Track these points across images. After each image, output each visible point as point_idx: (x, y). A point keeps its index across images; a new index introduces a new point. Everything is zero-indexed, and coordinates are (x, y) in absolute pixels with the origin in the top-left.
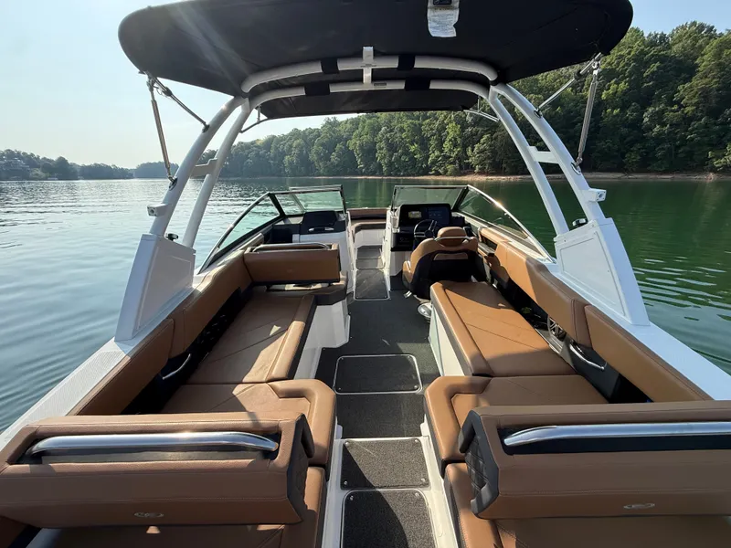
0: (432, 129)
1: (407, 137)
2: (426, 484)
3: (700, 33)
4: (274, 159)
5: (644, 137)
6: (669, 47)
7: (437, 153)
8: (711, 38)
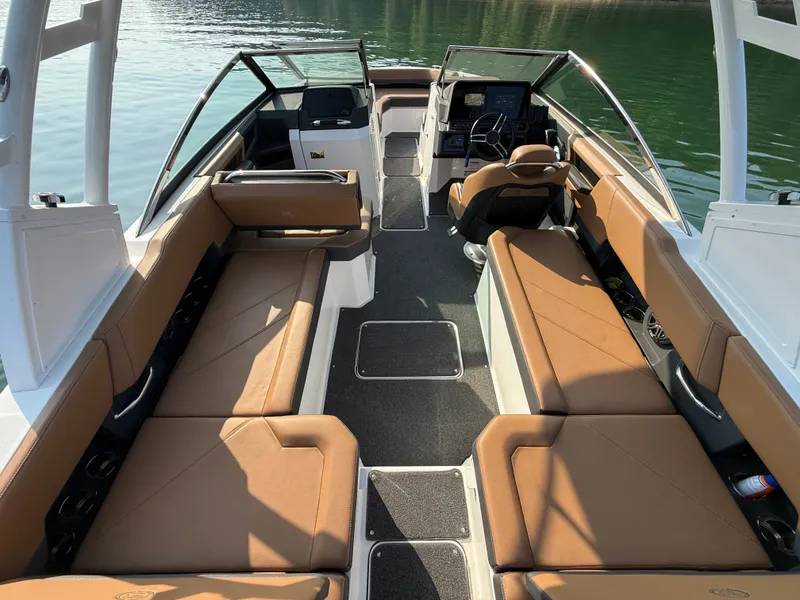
2: (467, 536)
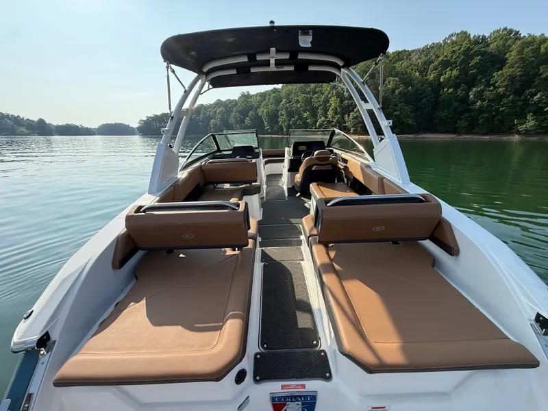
0: (319, 101)
1: (301, 107)
3: (509, 36)
4: (203, 122)
5: (471, 109)
6: (488, 45)
7: (323, 119)
8: (516, 39)
